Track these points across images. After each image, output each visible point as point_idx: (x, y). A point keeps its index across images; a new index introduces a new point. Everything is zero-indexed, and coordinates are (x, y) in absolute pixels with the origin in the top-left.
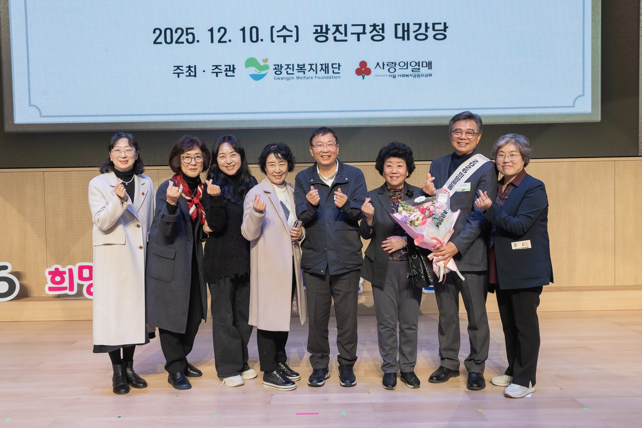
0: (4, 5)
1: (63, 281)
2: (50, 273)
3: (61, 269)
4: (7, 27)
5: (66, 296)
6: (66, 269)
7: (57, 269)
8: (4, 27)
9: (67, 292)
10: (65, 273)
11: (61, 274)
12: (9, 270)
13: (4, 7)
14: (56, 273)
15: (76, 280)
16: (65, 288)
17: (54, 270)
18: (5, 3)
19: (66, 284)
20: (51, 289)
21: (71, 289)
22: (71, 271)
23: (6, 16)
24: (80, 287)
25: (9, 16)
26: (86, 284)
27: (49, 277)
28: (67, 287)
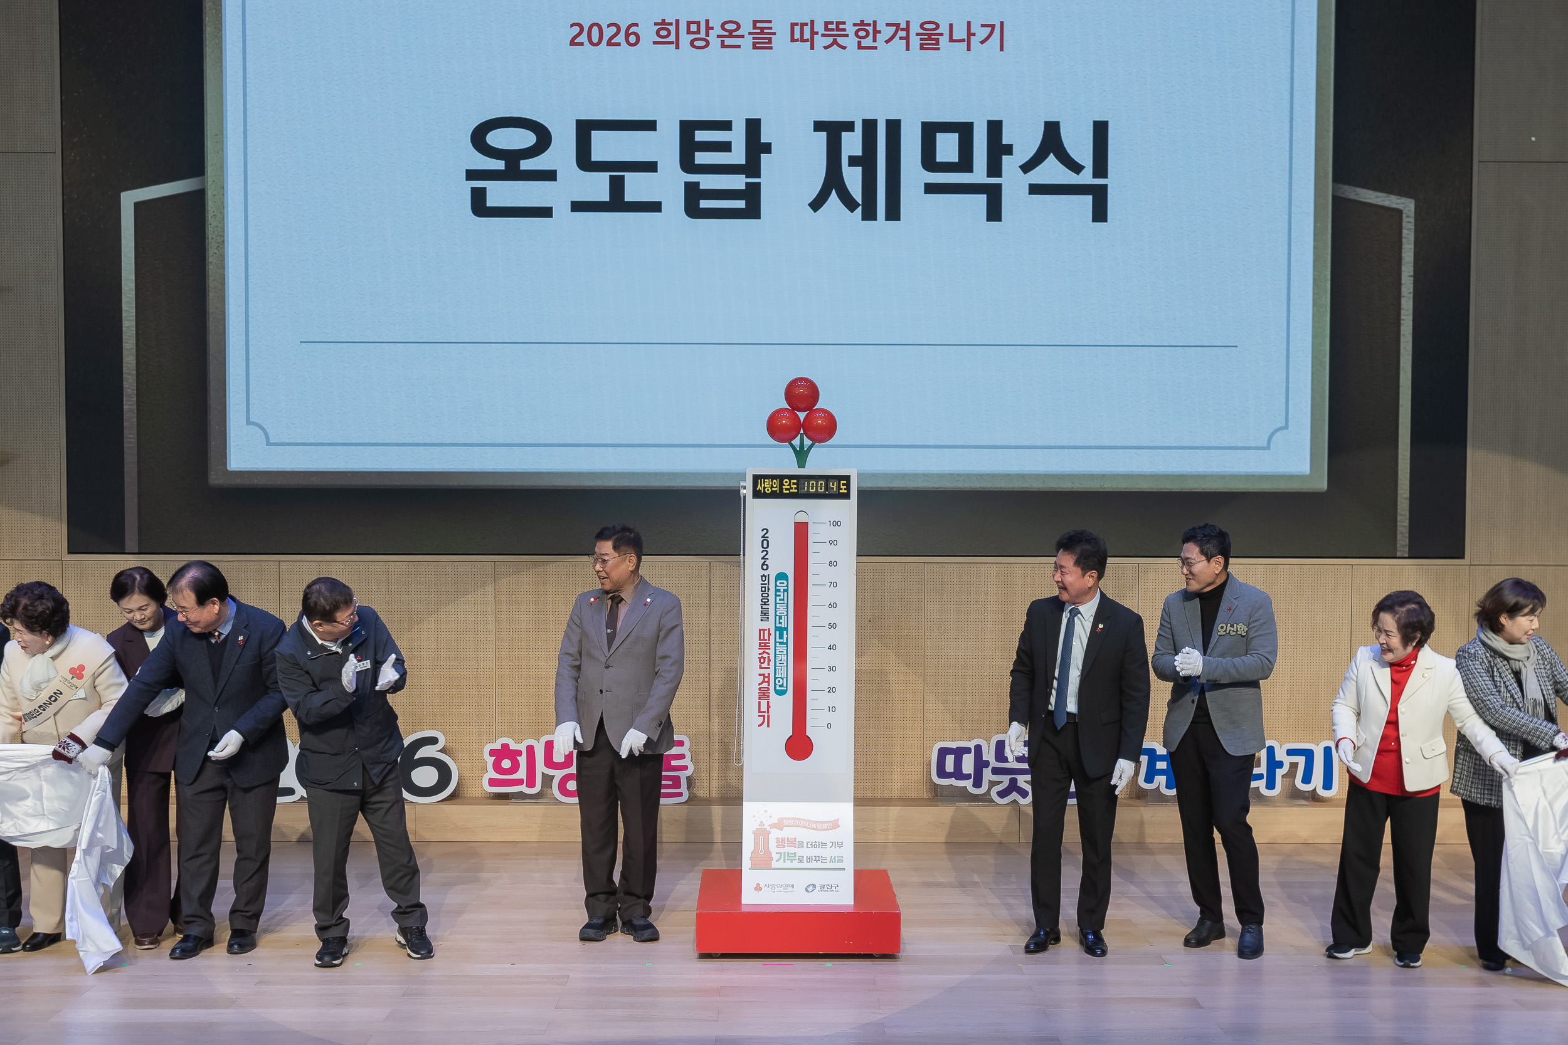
0: (216, 251)
1: (515, 767)
2: (492, 753)
3: (513, 746)
4: (221, 290)
5: (521, 796)
7: (505, 746)
8: (214, 290)
9: (523, 788)
10: (519, 753)
11: (513, 755)
13: (216, 254)
14: (504, 752)
15: (540, 768)
16: (519, 782)
17: (500, 748)
18: (218, 246)
19: (522, 774)
20: (493, 782)
21: (531, 783)
22: (531, 750)
23: (218, 271)
24: (547, 780)
25: (224, 272)
26: (558, 774)
27: (490, 760)
28: (522, 780)
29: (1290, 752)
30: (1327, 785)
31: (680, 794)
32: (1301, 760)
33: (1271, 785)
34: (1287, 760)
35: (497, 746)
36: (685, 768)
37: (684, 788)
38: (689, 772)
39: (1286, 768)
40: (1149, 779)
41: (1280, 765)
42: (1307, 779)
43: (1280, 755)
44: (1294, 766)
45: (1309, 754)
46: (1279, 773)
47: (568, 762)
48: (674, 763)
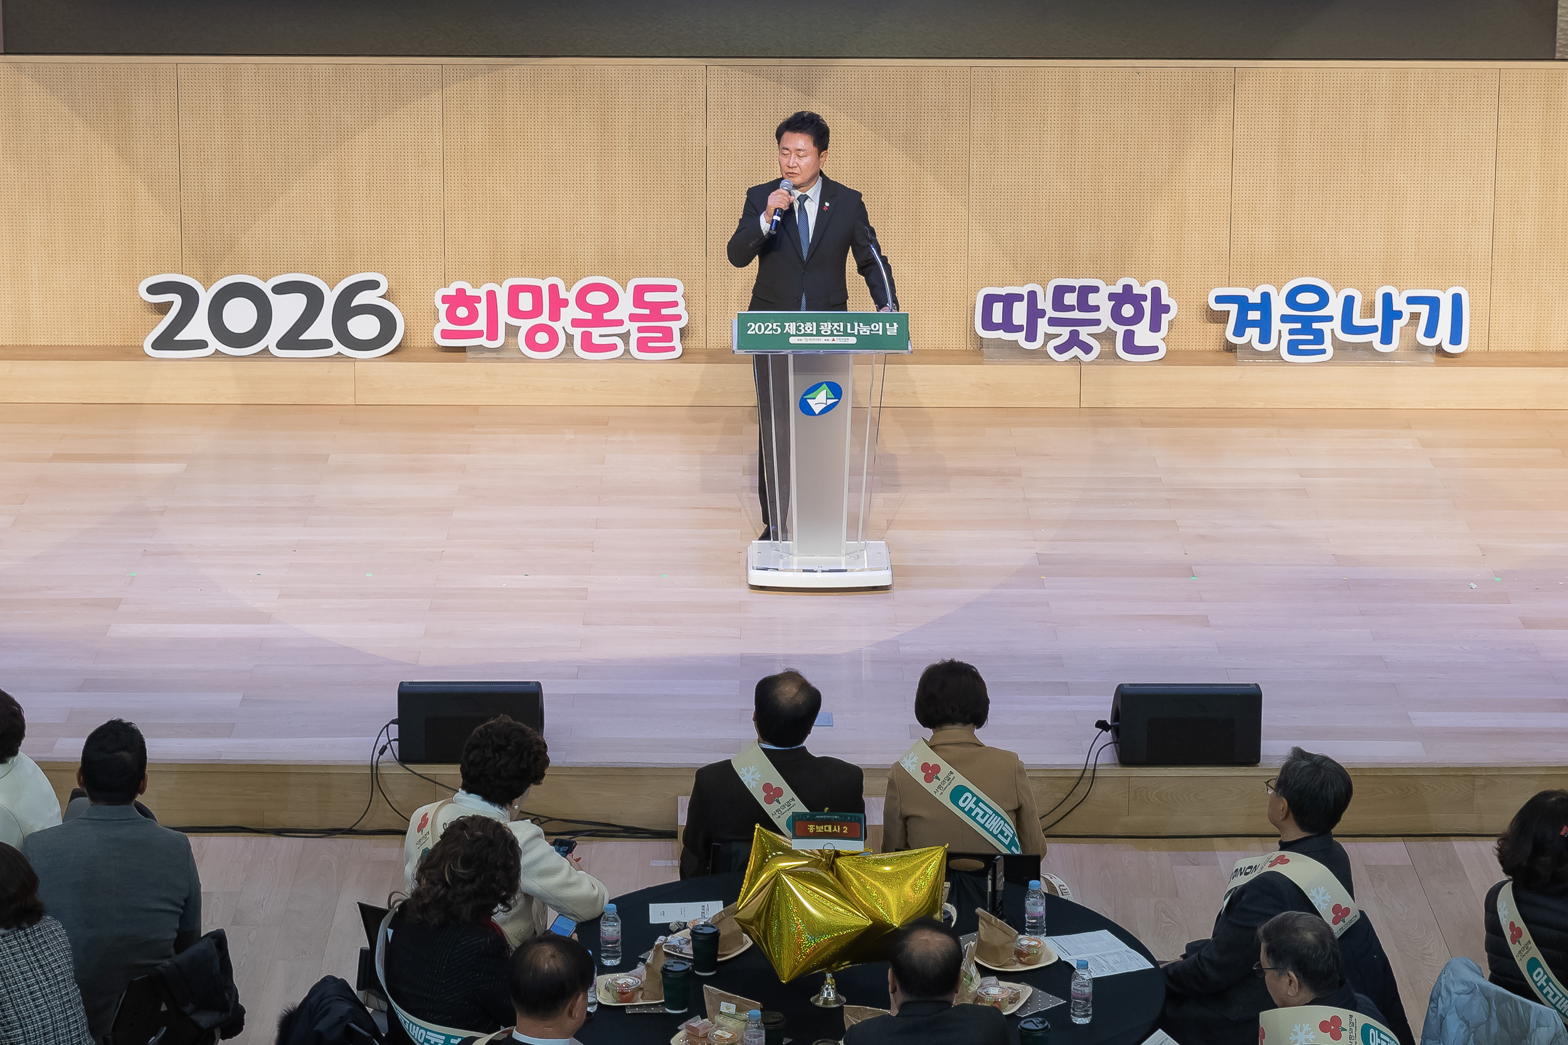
1: (473, 317)
2: (445, 299)
3: (470, 292)
5: (481, 348)
6: (482, 293)
7: (461, 292)
9: (483, 341)
10: (478, 299)
11: (470, 302)
12: (382, 290)
14: (460, 298)
15: (504, 317)
16: (478, 334)
17: (454, 293)
19: (481, 324)
20: (446, 334)
21: (492, 335)
22: (491, 295)
24: (512, 331)
26: (526, 325)
27: (443, 308)
28: (482, 331)
29: (1411, 300)
30: (1456, 338)
31: (673, 349)
32: (1424, 310)
33: (1386, 339)
34: (1407, 310)
35: (451, 291)
36: (678, 317)
37: (676, 342)
38: (682, 323)
39: (1406, 318)
40: (1239, 332)
41: (1399, 315)
42: (1431, 332)
43: (1399, 304)
44: (1415, 317)
45: (1434, 304)
46: (1397, 324)
47: (537, 311)
48: (664, 312)
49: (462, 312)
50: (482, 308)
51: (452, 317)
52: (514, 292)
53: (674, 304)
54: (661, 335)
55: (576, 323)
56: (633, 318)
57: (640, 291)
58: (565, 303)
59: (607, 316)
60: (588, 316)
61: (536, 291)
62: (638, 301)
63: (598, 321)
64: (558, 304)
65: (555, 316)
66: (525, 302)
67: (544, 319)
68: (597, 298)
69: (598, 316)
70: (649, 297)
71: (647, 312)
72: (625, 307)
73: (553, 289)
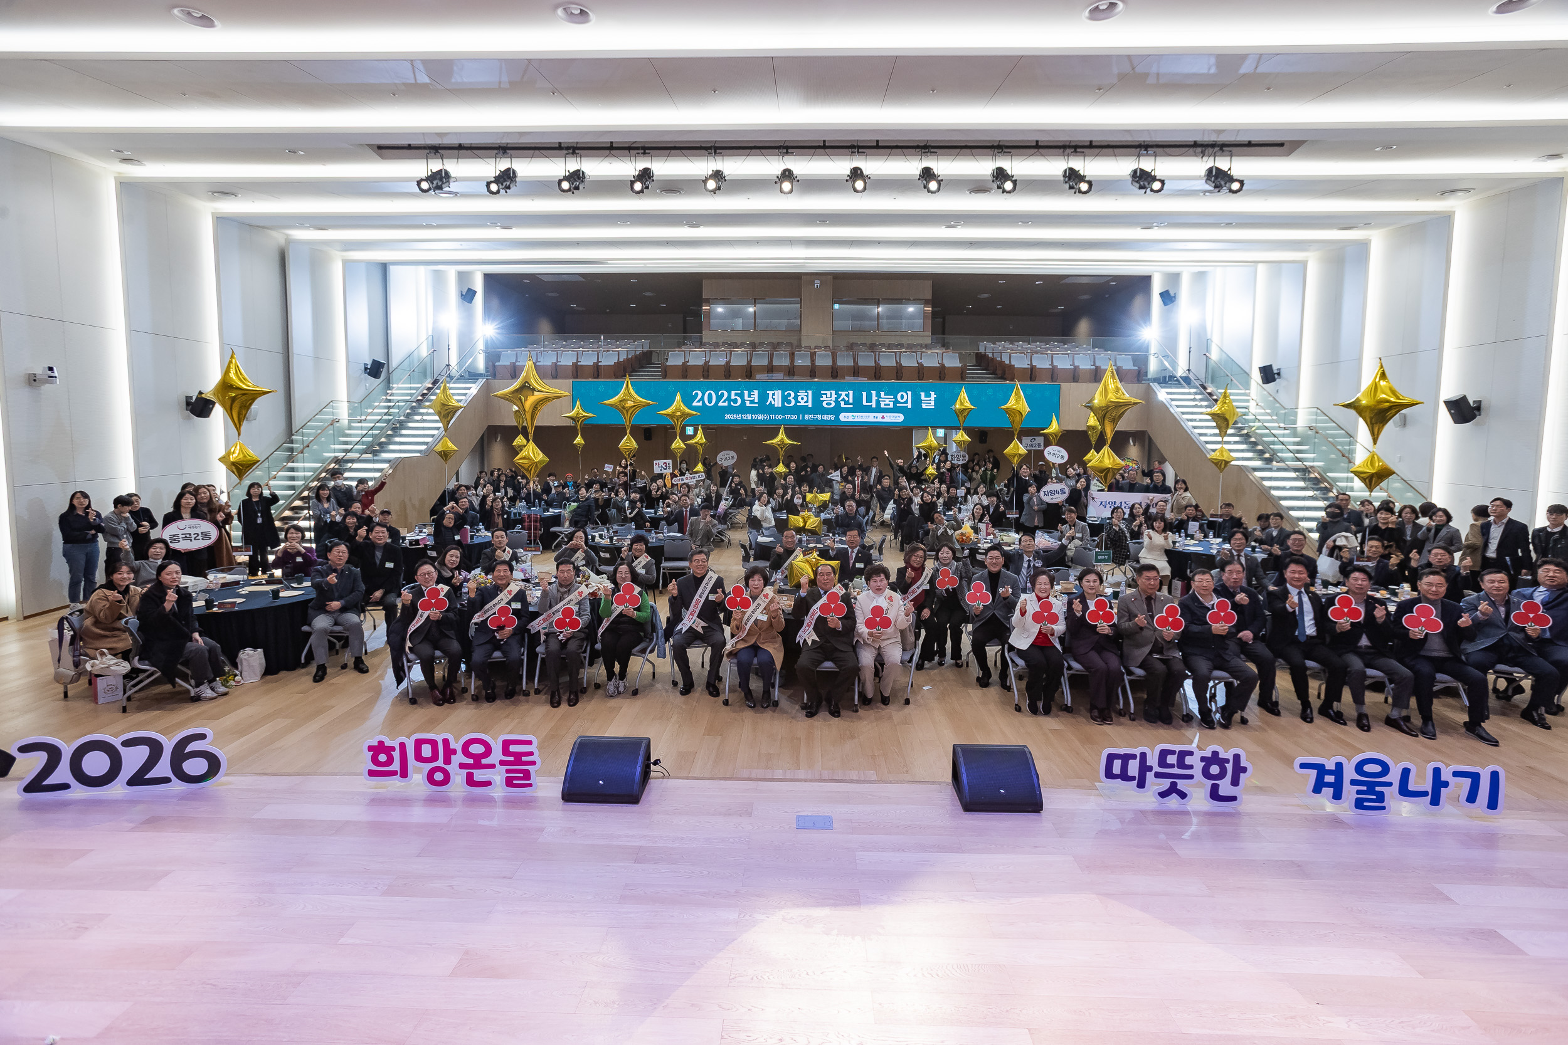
1: (390, 761)
6: (396, 744)
10: (393, 749)
11: (388, 751)
19: (396, 766)
22: (403, 746)
28: (397, 771)
47: (434, 757)
48: (524, 759)
49: (383, 758)
50: (396, 754)
51: (375, 760)
52: (419, 743)
53: (531, 754)
54: (522, 775)
55: (462, 766)
56: (502, 763)
57: (506, 744)
58: (454, 752)
59: (484, 761)
60: (471, 761)
61: (434, 743)
62: (506, 751)
63: (478, 765)
64: (449, 752)
65: (447, 761)
66: (426, 751)
67: (440, 763)
68: (477, 749)
69: (478, 762)
70: (513, 748)
71: (512, 759)
72: (497, 756)
73: (446, 742)
